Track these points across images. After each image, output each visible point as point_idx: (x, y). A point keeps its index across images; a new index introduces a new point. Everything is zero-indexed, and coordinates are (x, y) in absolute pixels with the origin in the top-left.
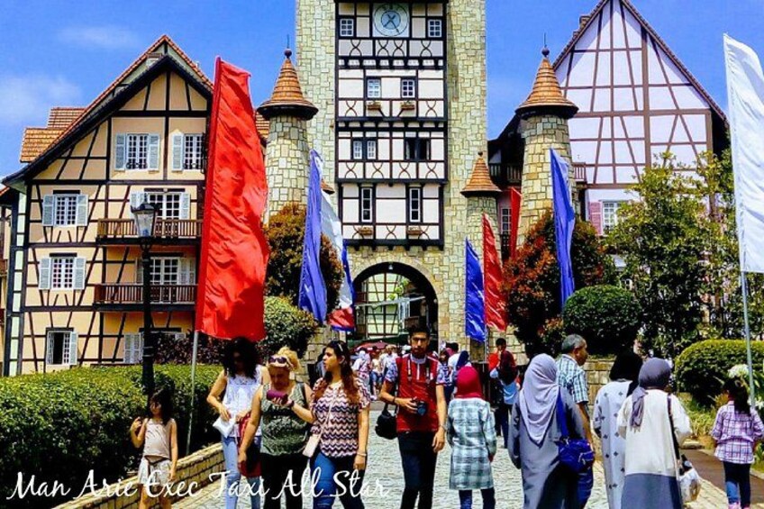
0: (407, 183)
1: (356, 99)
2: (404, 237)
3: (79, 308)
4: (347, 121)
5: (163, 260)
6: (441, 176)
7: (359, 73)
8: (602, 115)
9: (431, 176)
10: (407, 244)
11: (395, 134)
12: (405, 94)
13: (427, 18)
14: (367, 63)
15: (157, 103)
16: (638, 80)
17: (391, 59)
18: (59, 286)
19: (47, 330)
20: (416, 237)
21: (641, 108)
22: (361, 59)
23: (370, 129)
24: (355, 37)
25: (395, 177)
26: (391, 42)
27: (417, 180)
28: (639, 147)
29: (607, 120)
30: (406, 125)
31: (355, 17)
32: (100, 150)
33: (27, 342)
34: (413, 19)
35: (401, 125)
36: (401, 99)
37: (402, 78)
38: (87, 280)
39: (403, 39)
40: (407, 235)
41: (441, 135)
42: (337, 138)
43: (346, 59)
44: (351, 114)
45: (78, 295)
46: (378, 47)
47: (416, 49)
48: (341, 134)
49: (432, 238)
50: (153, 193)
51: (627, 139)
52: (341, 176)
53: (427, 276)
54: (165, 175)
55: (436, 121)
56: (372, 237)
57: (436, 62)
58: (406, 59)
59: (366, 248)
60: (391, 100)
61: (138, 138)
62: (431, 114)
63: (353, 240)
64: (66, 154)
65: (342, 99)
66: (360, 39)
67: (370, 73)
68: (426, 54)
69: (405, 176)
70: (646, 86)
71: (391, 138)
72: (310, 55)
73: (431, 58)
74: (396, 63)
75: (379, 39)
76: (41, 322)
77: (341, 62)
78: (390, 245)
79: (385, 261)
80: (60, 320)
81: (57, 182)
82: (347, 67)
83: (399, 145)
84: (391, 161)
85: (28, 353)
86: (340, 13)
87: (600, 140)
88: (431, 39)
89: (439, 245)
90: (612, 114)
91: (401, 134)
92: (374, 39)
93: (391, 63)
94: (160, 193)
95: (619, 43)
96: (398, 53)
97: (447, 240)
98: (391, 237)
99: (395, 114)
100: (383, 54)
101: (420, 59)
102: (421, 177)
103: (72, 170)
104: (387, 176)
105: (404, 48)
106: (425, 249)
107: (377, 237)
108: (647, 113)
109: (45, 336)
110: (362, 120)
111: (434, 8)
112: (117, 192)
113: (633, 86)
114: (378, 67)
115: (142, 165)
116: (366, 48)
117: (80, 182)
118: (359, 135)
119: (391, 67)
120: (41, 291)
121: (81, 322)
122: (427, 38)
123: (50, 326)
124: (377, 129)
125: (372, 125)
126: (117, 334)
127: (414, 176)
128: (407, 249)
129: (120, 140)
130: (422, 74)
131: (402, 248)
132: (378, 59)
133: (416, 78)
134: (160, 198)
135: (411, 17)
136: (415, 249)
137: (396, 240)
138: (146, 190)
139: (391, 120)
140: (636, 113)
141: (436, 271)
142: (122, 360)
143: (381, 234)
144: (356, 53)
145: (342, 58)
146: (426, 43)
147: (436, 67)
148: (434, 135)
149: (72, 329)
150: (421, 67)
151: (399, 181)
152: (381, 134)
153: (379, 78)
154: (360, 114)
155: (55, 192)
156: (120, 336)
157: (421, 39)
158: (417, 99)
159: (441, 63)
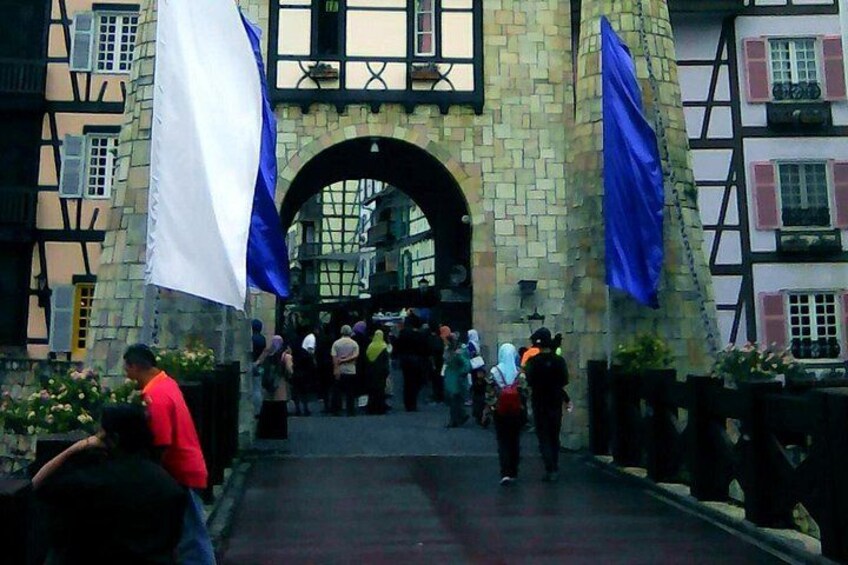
2: (402, 86)
10: (407, 101)
20: (426, 87)
40: (409, 82)
49: (459, 87)
53: (450, 166)
56: (336, 85)
59: (325, 107)
63: (297, 90)
78: (374, 101)
79: (363, 134)
89: (474, 101)
97: (491, 95)
98: (376, 85)
106: (444, 112)
107: (349, 85)
128: (409, 110)
131: (397, 108)
136: (425, 113)
137: (387, 93)
141: (467, 157)
143: (357, 77)
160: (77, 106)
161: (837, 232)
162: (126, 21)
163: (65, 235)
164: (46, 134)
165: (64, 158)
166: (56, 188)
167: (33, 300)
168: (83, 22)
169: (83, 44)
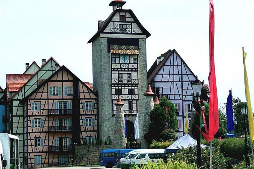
0: (129, 100)
1: (116, 79)
3: (42, 132)
4: (114, 84)
5: (63, 119)
6: (137, 98)
7: (117, 72)
8: (171, 82)
9: (135, 98)
11: (126, 88)
12: (128, 78)
13: (133, 58)
14: (119, 70)
15: (60, 78)
16: (180, 73)
17: (125, 69)
18: (36, 126)
19: (34, 138)
20: (131, 113)
21: (181, 80)
22: (117, 69)
23: (120, 87)
24: (116, 63)
25: (126, 98)
26: (125, 64)
27: (131, 99)
28: (180, 90)
29: (172, 83)
30: (129, 85)
31: (116, 58)
32: (46, 90)
33: (29, 141)
34: (130, 59)
35: (127, 86)
36: (127, 79)
37: (127, 74)
38: (44, 125)
39: (127, 64)
40: (129, 113)
41: (137, 88)
42: (112, 89)
43: (114, 69)
44: (115, 83)
45: (42, 129)
46: (121, 66)
47: (131, 66)
48: (113, 88)
49: (135, 113)
50: (60, 102)
51: (177, 88)
52: (113, 98)
54: (63, 97)
55: (136, 84)
57: (136, 70)
58: (128, 69)
60: (125, 79)
61: (55, 87)
62: (135, 83)
64: (37, 92)
65: (113, 79)
66: (117, 63)
67: (119, 72)
68: (133, 67)
69: (128, 98)
70: (182, 75)
71: (125, 89)
72: (104, 67)
73: (134, 68)
74: (126, 70)
75: (122, 64)
76: (33, 136)
77: (113, 69)
80: (38, 135)
81: (35, 99)
82: (114, 71)
83: (127, 90)
84: (125, 95)
85: (29, 144)
86: (112, 57)
87: (171, 88)
88: (134, 64)
89: (136, 115)
90: (174, 82)
91: (127, 88)
92: (121, 64)
93: (125, 70)
94: (62, 102)
95: (175, 64)
96: (126, 67)
99: (126, 83)
100: (123, 67)
101: (132, 69)
102: (132, 98)
103: (38, 96)
104: (124, 98)
105: (128, 66)
106: (133, 116)
108: (182, 81)
109: (34, 139)
110: (118, 84)
111: (135, 56)
112: (51, 102)
113: (179, 75)
114: (121, 71)
115: (57, 95)
116: (119, 66)
117: (41, 99)
118: (117, 88)
119: (125, 71)
120: (32, 128)
121: (43, 136)
122: (133, 63)
123: (35, 137)
124: (122, 87)
125: (120, 85)
126: (52, 138)
127: (130, 98)
128: (129, 116)
129: (51, 88)
130: (132, 72)
132: (122, 69)
133: (131, 74)
134: (62, 103)
135: (129, 58)
136: (131, 116)
137: (126, 114)
138: (58, 101)
139: (125, 84)
140: (179, 81)
142: (54, 145)
144: (116, 67)
145: (113, 68)
146: (133, 65)
147: (135, 71)
148: (135, 88)
149: (41, 138)
150: (132, 71)
151: (127, 99)
152: (123, 88)
153: (122, 74)
154: (118, 83)
155: (34, 102)
156: (53, 139)
157: (132, 64)
158: (131, 79)
159: (137, 70)
160: (84, 115)
161: (179, 129)
162: (89, 103)
163: (84, 131)
164: (81, 119)
165: (83, 122)
166: (83, 125)
167: (81, 139)
168: (84, 103)
169: (84, 106)
